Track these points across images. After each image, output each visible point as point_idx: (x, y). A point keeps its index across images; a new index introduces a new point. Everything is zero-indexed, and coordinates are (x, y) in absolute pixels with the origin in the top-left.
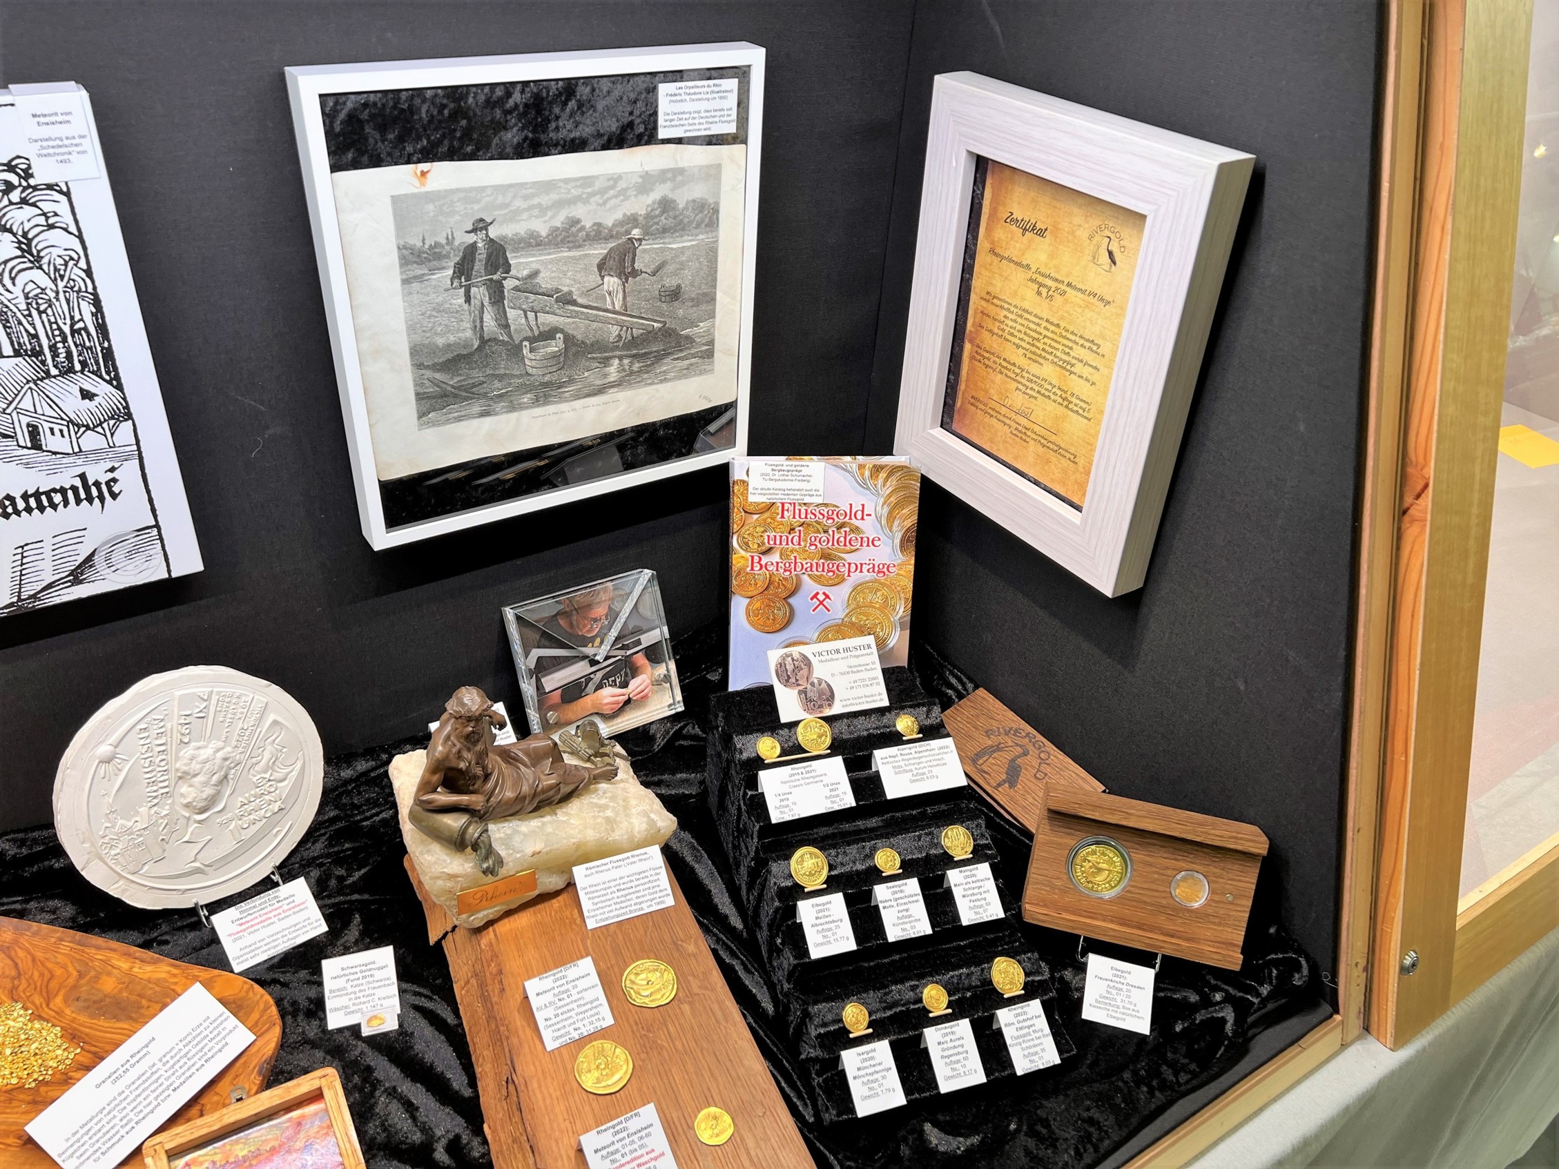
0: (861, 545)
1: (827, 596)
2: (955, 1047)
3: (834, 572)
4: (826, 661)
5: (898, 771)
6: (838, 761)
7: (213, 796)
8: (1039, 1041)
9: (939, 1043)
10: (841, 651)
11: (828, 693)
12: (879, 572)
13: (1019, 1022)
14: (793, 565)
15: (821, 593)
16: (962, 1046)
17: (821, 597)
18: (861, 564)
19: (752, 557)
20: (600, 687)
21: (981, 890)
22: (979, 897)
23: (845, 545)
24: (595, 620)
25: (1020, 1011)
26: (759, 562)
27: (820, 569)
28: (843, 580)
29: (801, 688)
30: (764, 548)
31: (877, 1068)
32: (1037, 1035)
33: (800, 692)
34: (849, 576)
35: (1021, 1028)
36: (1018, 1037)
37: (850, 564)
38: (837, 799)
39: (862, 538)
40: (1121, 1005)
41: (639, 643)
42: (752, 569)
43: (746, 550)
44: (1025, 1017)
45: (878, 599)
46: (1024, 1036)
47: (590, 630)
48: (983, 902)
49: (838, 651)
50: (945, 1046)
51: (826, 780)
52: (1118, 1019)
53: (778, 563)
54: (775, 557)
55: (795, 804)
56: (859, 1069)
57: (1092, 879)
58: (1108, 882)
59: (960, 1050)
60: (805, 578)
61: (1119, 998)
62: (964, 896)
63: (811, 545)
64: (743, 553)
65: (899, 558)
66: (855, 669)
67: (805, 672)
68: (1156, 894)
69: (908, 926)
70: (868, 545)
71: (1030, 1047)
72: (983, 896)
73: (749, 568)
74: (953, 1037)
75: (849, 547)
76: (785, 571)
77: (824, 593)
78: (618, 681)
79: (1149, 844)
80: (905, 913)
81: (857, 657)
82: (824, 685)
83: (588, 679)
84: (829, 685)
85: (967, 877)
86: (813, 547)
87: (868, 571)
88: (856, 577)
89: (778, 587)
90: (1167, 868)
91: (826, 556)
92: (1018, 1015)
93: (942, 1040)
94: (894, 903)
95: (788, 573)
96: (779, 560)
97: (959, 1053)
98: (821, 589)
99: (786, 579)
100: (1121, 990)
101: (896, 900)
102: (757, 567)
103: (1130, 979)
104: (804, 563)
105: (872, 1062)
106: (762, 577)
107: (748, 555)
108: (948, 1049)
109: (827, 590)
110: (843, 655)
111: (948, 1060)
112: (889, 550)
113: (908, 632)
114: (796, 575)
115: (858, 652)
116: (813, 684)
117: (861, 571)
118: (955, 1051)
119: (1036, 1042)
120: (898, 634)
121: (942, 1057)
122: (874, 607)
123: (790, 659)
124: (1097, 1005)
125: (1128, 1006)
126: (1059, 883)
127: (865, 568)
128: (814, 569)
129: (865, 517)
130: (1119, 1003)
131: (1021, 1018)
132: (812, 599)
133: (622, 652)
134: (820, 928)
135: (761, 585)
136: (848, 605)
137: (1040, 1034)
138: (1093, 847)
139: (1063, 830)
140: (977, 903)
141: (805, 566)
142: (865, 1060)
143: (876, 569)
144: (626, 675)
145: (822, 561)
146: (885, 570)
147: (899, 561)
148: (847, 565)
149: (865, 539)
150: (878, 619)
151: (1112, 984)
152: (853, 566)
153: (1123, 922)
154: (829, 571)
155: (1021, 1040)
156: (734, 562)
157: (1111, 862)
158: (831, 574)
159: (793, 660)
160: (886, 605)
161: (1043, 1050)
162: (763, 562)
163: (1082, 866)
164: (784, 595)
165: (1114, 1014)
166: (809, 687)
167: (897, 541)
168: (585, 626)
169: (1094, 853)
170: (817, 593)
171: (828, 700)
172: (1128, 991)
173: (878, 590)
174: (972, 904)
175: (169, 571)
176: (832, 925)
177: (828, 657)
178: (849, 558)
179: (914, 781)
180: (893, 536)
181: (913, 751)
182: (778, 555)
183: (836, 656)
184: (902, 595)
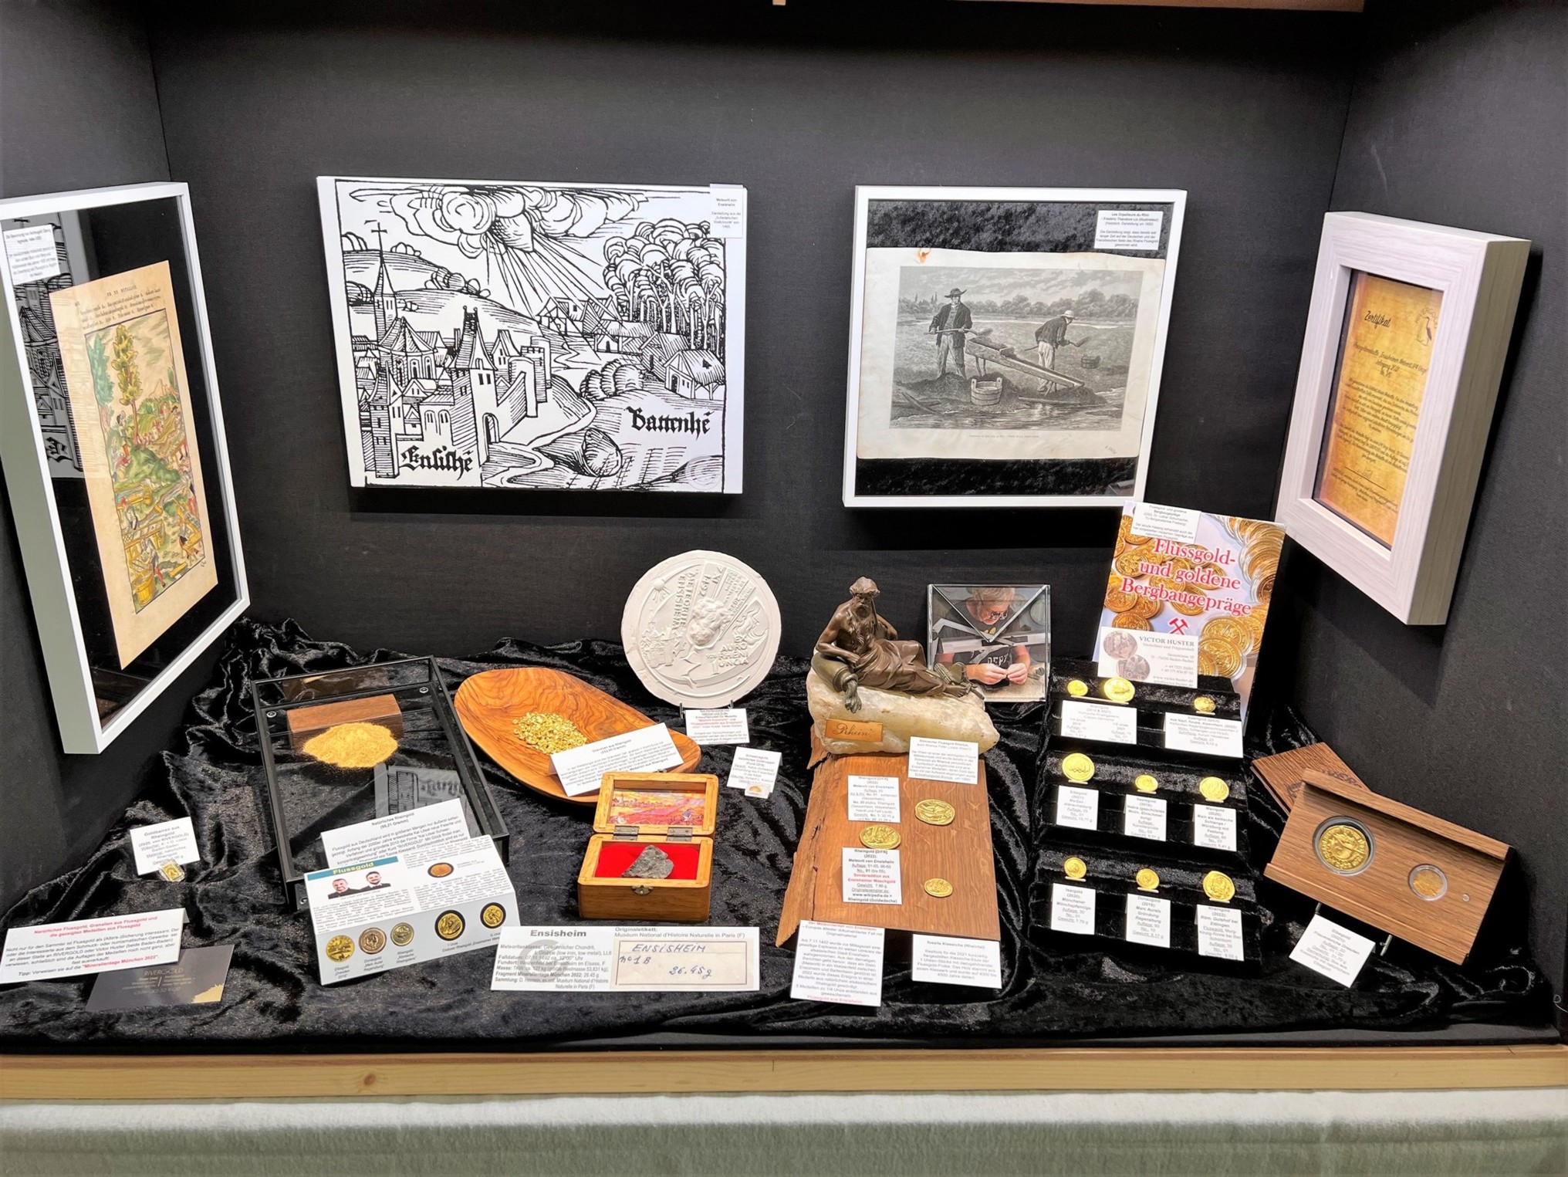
0: (1222, 585)
1: (1185, 624)
2: (1150, 915)
3: (1194, 604)
4: (1150, 645)
5: (1182, 731)
6: (1134, 711)
7: (709, 636)
8: (1229, 939)
9: (1138, 908)
10: (1166, 641)
11: (1145, 669)
12: (1234, 611)
13: (1215, 919)
14: (1159, 592)
15: (1180, 620)
16: (1157, 917)
17: (1179, 623)
18: (1220, 602)
19: (1126, 580)
20: (984, 661)
21: (1221, 826)
22: (1217, 830)
23: (1207, 582)
24: (995, 614)
25: (1219, 912)
26: (1130, 585)
27: (1182, 600)
28: (1201, 612)
29: (1122, 659)
30: (1136, 574)
31: (1079, 904)
32: (1229, 934)
33: (1120, 663)
34: (1207, 609)
35: (1215, 924)
36: (1210, 929)
37: (1209, 599)
38: (1121, 736)
39: (1223, 579)
40: (1331, 958)
41: (1025, 639)
42: (1124, 589)
43: (1121, 573)
44: (1222, 918)
45: (1230, 634)
46: (1216, 930)
47: (990, 620)
48: (1220, 835)
49: (1163, 641)
50: (1142, 911)
51: (1116, 720)
52: (1323, 967)
53: (1146, 588)
54: (1145, 583)
55: (1084, 728)
56: (1064, 899)
57: (1336, 856)
58: (1351, 862)
59: (1155, 918)
60: (1168, 605)
61: (1331, 953)
62: (1203, 825)
63: (1178, 577)
64: (1118, 575)
65: (1256, 601)
66: (1174, 658)
67: (1128, 649)
68: (1394, 880)
69: (1146, 830)
70: (1228, 586)
71: (1219, 940)
72: (1222, 831)
73: (1121, 589)
74: (1151, 908)
75: (1210, 585)
76: (1152, 595)
77: (1182, 621)
78: (1001, 661)
79: (1394, 832)
80: (1146, 820)
81: (1179, 649)
82: (1142, 662)
83: (977, 653)
84: (1147, 664)
85: (1212, 813)
86: (1179, 580)
87: (1225, 608)
88: (1212, 612)
89: (1143, 609)
90: (1408, 858)
91: (1189, 589)
92: (1216, 914)
93: (1141, 906)
94: (1140, 811)
95: (1153, 598)
96: (1148, 586)
97: (1152, 920)
98: (1180, 617)
99: (1151, 603)
100: (1336, 948)
101: (1142, 809)
102: (1128, 589)
103: (1348, 943)
104: (1169, 591)
105: (1077, 899)
106: (1131, 598)
107: (1123, 577)
108: (1144, 914)
109: (1186, 618)
110: (1166, 644)
111: (1141, 922)
112: (1247, 593)
113: (1253, 670)
114: (1161, 601)
115: (1181, 646)
116: (1133, 659)
117: (1218, 608)
118: (1150, 918)
119: (1225, 938)
120: (1244, 669)
121: (1137, 917)
122: (1226, 641)
123: (1119, 637)
124: (1308, 952)
125: (1338, 961)
126: (1303, 852)
127: (1223, 605)
128: (1177, 598)
129: (1229, 562)
130: (1330, 957)
131: (1218, 917)
132: (1171, 623)
133: (1010, 643)
134: (1071, 807)
135: (1129, 604)
136: (1202, 635)
137: (1232, 934)
138: (1342, 827)
139: (1316, 806)
140: (1215, 834)
141: (1170, 595)
142: (1071, 896)
143: (1233, 608)
144: (1008, 659)
145: (1185, 593)
146: (1240, 610)
147: (1255, 605)
148: (1206, 600)
149: (1226, 581)
150: (1228, 652)
151: (1328, 942)
152: (1212, 602)
153: (1358, 898)
154: (1190, 602)
155: (1212, 932)
156: (1110, 581)
157: (1355, 843)
158: (1191, 605)
159: (1121, 638)
160: (1236, 642)
161: (1230, 946)
162: (1134, 585)
163: (1329, 842)
164: (1148, 615)
165: (1321, 963)
166: (1129, 660)
167: (1255, 587)
168: (986, 616)
169: (1341, 832)
170: (1176, 620)
171: (1143, 673)
172: (1342, 950)
173: (1231, 626)
174: (1209, 833)
175: (723, 488)
176: (1082, 809)
177: (1153, 643)
178: (1209, 594)
179: (1194, 742)
180: (1253, 582)
181: (1201, 722)
182: (1148, 581)
183: (1160, 644)
184: (1253, 635)
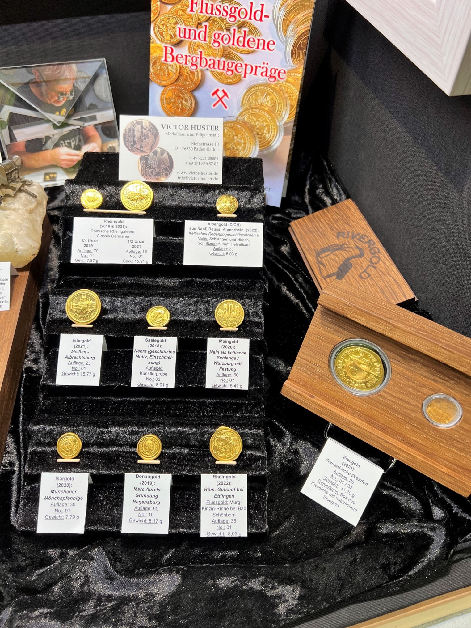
0: (258, 48)
1: (226, 94)
2: (149, 496)
3: (232, 71)
4: (173, 134)
5: (202, 242)
6: (150, 222)
8: (232, 512)
9: (135, 489)
10: (189, 128)
11: (168, 164)
12: (271, 76)
13: (219, 490)
14: (199, 60)
15: (221, 90)
16: (157, 497)
17: (221, 94)
18: (256, 67)
19: (166, 48)
21: (234, 361)
22: (230, 367)
23: (244, 46)
25: (224, 480)
26: (171, 54)
27: (221, 68)
28: (239, 81)
29: (143, 154)
30: (175, 40)
31: (70, 495)
32: (233, 506)
33: (142, 158)
34: (245, 77)
35: (219, 496)
36: (214, 503)
37: (246, 65)
38: (136, 255)
39: (259, 40)
40: (340, 492)
41: (94, 118)
42: (166, 60)
43: (161, 41)
44: (227, 487)
45: (266, 101)
46: (220, 503)
48: (232, 372)
49: (186, 127)
50: (140, 492)
51: (132, 236)
52: (332, 503)
53: (186, 56)
54: (184, 51)
55: (96, 251)
56: (52, 491)
57: (351, 376)
58: (365, 383)
59: (153, 499)
60: (208, 74)
61: (340, 485)
62: (215, 363)
63: (215, 42)
64: (158, 42)
65: (290, 64)
66: (198, 147)
68: (408, 406)
69: (153, 377)
70: (263, 48)
71: (223, 515)
72: (234, 367)
73: (163, 59)
74: (150, 487)
75: (246, 48)
76: (192, 65)
77: (223, 91)
79: (412, 359)
80: (155, 366)
81: (203, 135)
82: (165, 155)
83: (48, 138)
84: (170, 157)
85: (225, 347)
86: (216, 44)
87: (262, 74)
88: (250, 79)
89: (186, 80)
90: (424, 386)
91: (227, 54)
92: (221, 483)
93: (140, 487)
94: (148, 355)
95: (194, 67)
96: (188, 54)
97: (151, 502)
98: (221, 87)
99: (193, 73)
100: (345, 478)
101: (151, 352)
102: (169, 59)
103: (357, 472)
104: (208, 60)
105: (67, 489)
106: (173, 69)
107: (163, 45)
108: (142, 496)
109: (226, 88)
110: (190, 131)
111: (138, 506)
112: (281, 56)
113: (289, 138)
114: (202, 70)
116: (155, 153)
117: (255, 74)
118: (148, 499)
119: (229, 512)
120: (281, 138)
121: (134, 501)
122: (264, 111)
123: (139, 126)
124: (319, 485)
125: (346, 495)
127: (259, 71)
128: (216, 67)
129: (263, 19)
130: (338, 490)
131: (222, 487)
132: (213, 94)
133: (81, 123)
134: (72, 360)
135: (173, 76)
136: (242, 105)
137: (237, 506)
138: (358, 348)
139: (334, 327)
140: (226, 372)
141: (209, 63)
142: (60, 485)
143: (269, 73)
144: (80, 141)
145: (223, 59)
146: (276, 75)
147: (289, 68)
148: (244, 66)
149: (261, 42)
150: (266, 121)
151: (338, 471)
152: (249, 67)
153: (370, 420)
154: (228, 70)
155: (215, 506)
156: (151, 51)
157: (371, 365)
158: (230, 73)
159: (142, 127)
160: (272, 111)
161: (234, 521)
162: (175, 54)
163: (344, 362)
164: (191, 87)
165: (330, 498)
166: (151, 155)
167: (290, 48)
169: (357, 353)
170: (218, 90)
171: (166, 169)
172: (351, 481)
173: (268, 94)
174: (221, 372)
176: (84, 361)
177: (175, 132)
178: (248, 59)
179: (213, 254)
180: (287, 41)
181: (222, 228)
182: (187, 48)
183: (183, 131)
184: (289, 102)
